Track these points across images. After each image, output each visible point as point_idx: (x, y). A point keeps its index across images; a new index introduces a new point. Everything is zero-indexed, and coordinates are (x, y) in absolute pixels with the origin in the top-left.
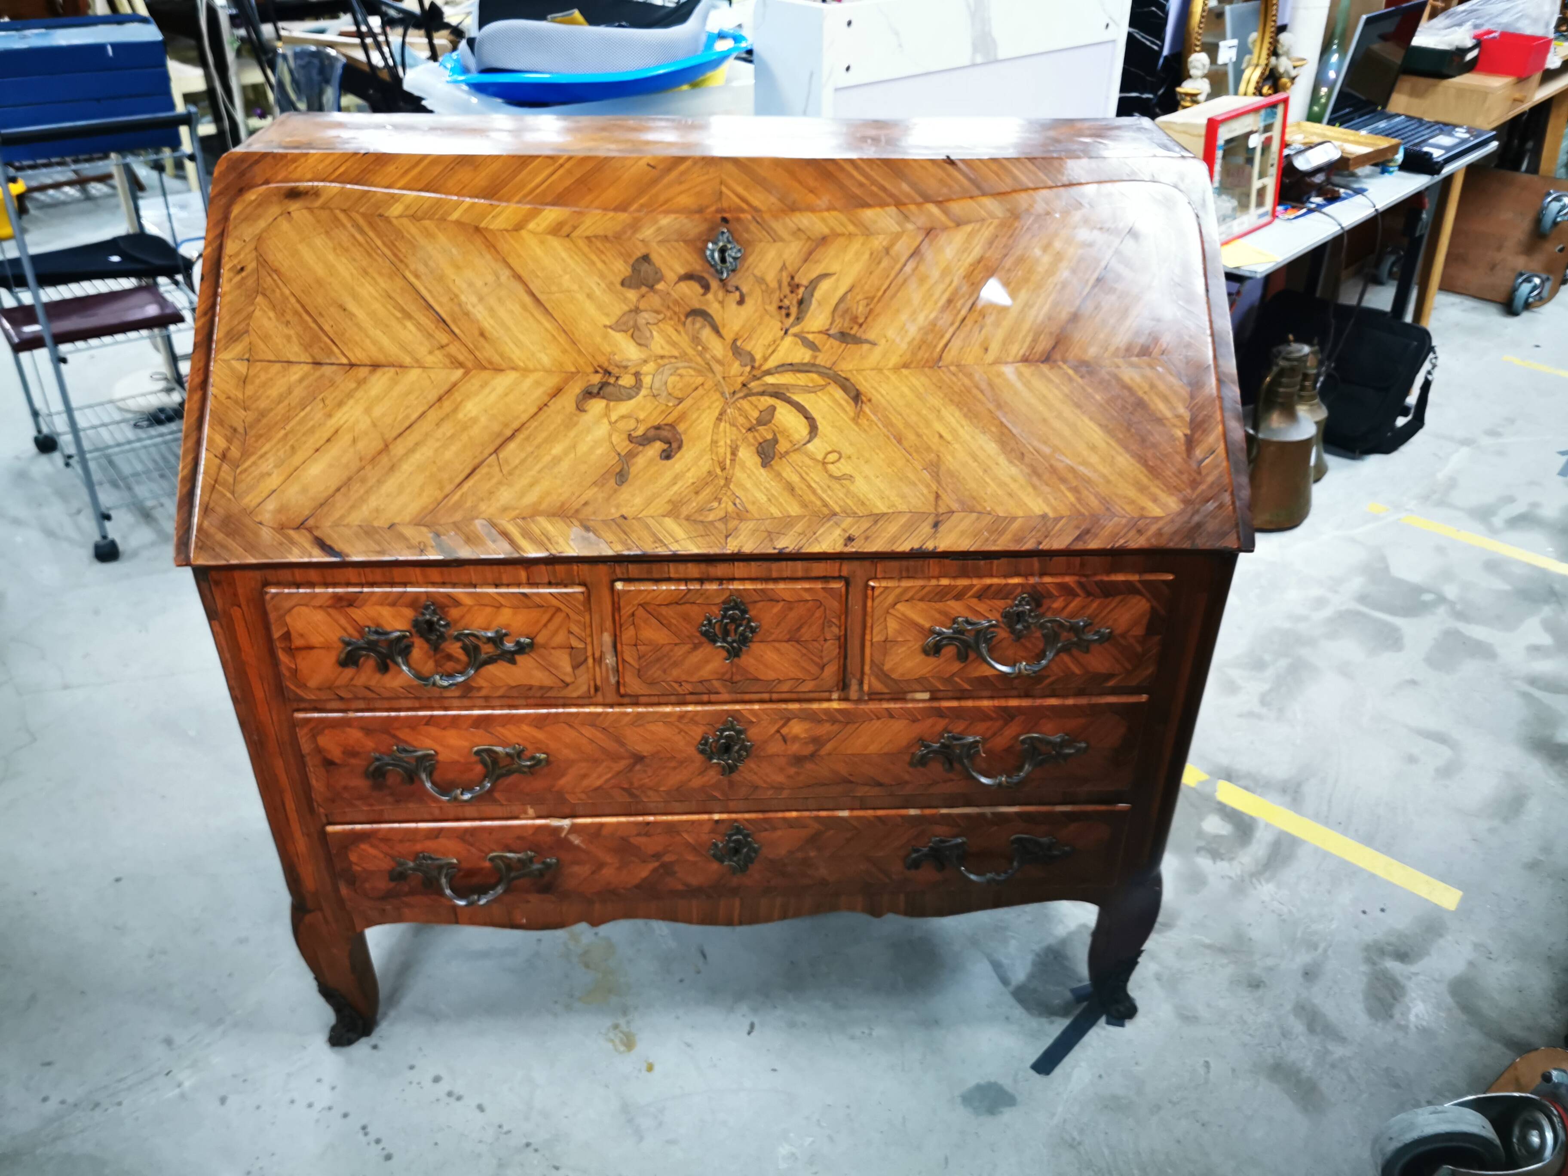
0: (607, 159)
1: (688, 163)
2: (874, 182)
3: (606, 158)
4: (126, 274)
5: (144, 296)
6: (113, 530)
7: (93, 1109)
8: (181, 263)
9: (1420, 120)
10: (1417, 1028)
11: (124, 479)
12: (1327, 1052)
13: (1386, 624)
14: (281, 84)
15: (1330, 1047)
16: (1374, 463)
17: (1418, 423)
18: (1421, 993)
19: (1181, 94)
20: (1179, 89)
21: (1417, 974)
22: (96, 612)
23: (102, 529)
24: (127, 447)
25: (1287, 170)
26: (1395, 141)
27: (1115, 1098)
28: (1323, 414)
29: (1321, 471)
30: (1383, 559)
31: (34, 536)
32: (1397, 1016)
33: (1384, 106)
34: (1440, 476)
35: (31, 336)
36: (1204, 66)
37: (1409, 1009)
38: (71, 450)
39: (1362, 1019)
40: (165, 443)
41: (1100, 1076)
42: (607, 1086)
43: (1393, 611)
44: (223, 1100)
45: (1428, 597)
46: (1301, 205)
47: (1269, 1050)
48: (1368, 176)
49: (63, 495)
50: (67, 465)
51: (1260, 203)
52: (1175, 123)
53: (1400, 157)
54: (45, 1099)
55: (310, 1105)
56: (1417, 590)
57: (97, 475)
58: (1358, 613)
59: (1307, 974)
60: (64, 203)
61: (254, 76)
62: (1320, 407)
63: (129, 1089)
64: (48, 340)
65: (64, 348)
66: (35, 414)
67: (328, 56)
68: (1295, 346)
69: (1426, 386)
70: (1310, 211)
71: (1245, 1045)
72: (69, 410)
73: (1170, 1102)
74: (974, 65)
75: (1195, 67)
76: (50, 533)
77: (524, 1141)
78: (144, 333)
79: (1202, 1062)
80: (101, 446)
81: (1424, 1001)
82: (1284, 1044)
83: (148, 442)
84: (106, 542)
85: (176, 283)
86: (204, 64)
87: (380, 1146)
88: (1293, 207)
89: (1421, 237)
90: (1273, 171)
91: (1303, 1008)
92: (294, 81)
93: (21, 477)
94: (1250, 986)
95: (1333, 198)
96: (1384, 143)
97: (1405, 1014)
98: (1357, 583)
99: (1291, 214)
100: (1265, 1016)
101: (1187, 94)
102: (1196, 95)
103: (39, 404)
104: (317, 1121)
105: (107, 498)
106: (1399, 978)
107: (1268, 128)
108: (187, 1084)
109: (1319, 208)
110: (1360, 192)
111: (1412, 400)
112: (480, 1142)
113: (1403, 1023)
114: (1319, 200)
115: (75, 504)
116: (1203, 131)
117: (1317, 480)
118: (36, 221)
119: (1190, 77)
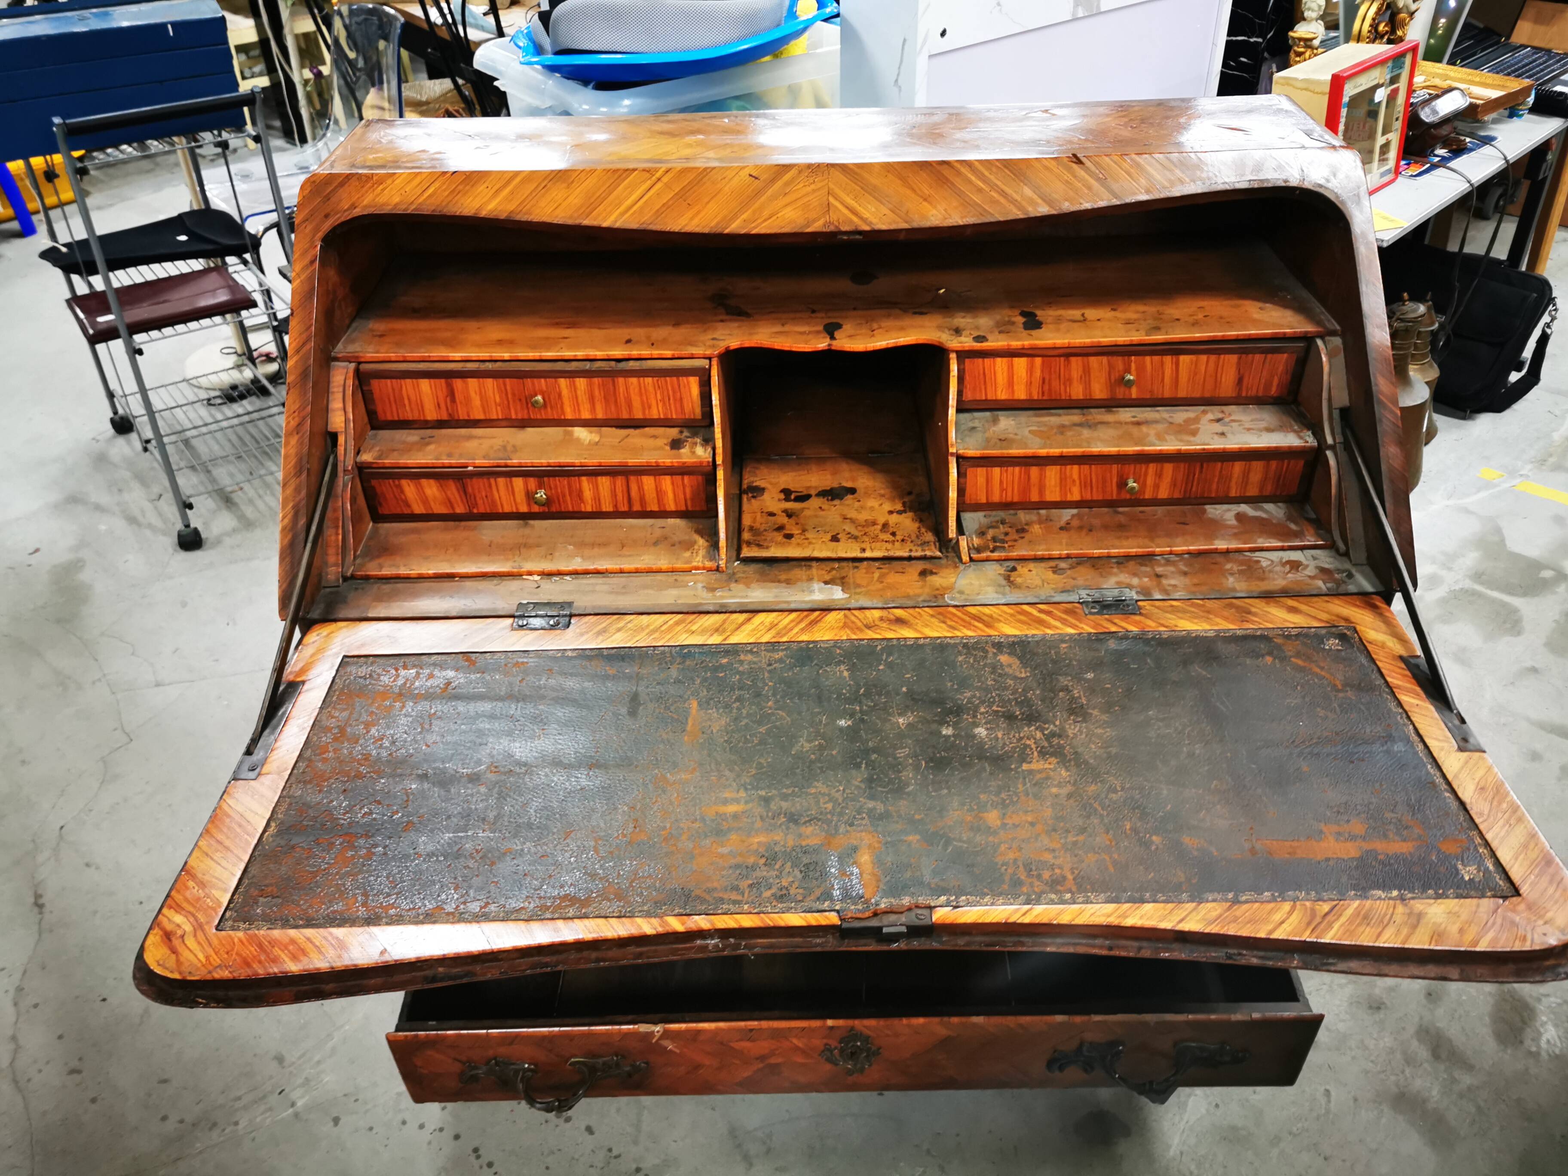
0: (707, 171)
1: (793, 172)
2: (994, 187)
3: (706, 169)
4: (195, 256)
5: (213, 279)
6: (196, 520)
7: (210, 1129)
8: (248, 241)
9: (1548, 51)
10: (1549, 1055)
11: (203, 464)
12: (1454, 1081)
13: (1504, 605)
14: (336, 41)
15: (1457, 1076)
16: (1485, 422)
17: (1533, 378)
18: (1552, 1016)
19: (1293, 38)
20: (1291, 34)
21: (1548, 995)
22: (184, 605)
23: (184, 517)
24: (204, 430)
25: (1413, 121)
26: (1527, 82)
27: (1234, 1129)
28: (1434, 373)
29: (1431, 434)
30: (1498, 531)
31: (119, 524)
32: (1528, 1042)
33: (1508, 37)
34: (1556, 436)
35: (105, 326)
36: (1320, 6)
37: (1540, 1034)
38: (149, 434)
39: (1491, 1045)
40: (242, 424)
41: (1217, 1106)
42: (713, 1109)
43: (1509, 590)
44: (336, 1121)
45: (1547, 574)
46: (1425, 160)
47: (1393, 1078)
48: (1495, 121)
49: (142, 479)
50: (146, 450)
51: (1383, 160)
52: (1296, 79)
53: (1531, 100)
54: (164, 1118)
55: (422, 1126)
56: (1535, 566)
57: (174, 458)
58: (1474, 593)
59: (1430, 994)
60: (124, 162)
61: (307, 25)
62: (1431, 366)
63: (245, 1108)
64: (123, 331)
65: (139, 338)
66: (111, 395)
67: (388, 15)
68: (1410, 305)
69: (1544, 339)
70: (1434, 166)
71: (1367, 1072)
72: (143, 391)
73: (1290, 1133)
74: (1075, 19)
75: (1309, 9)
76: (132, 520)
77: (634, 1166)
78: (217, 319)
79: (1322, 1089)
80: (179, 428)
81: (1556, 1026)
82: (1407, 1071)
83: (225, 424)
84: (188, 530)
85: (245, 262)
86: (256, 15)
87: (493, 1170)
88: (1416, 162)
89: (1545, 179)
90: (1398, 125)
91: (1427, 1032)
92: (350, 36)
93: (100, 460)
94: (1370, 1007)
95: (1459, 150)
96: (1515, 85)
97: (1536, 1039)
98: (1471, 559)
99: (1414, 170)
100: (1388, 1041)
101: (1300, 39)
102: (1311, 40)
103: (113, 385)
104: (429, 1143)
105: (187, 482)
106: (1529, 1000)
107: (1394, 80)
108: (300, 1104)
109: (1443, 162)
110: (1488, 140)
111: (1528, 353)
112: (592, 1166)
113: (1534, 1049)
114: (1441, 152)
115: (156, 490)
116: (1327, 89)
117: (1426, 444)
118: (97, 182)
119: (1304, 19)
